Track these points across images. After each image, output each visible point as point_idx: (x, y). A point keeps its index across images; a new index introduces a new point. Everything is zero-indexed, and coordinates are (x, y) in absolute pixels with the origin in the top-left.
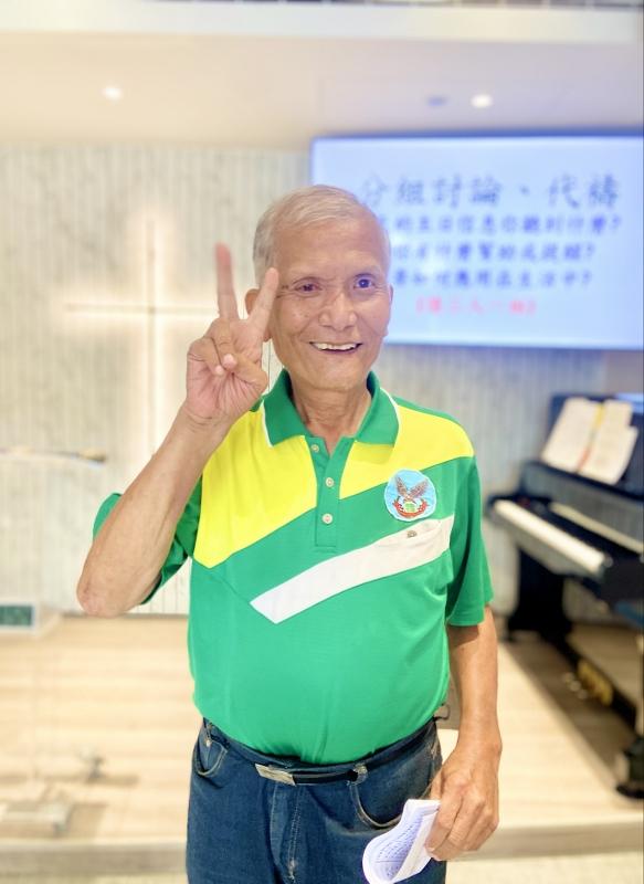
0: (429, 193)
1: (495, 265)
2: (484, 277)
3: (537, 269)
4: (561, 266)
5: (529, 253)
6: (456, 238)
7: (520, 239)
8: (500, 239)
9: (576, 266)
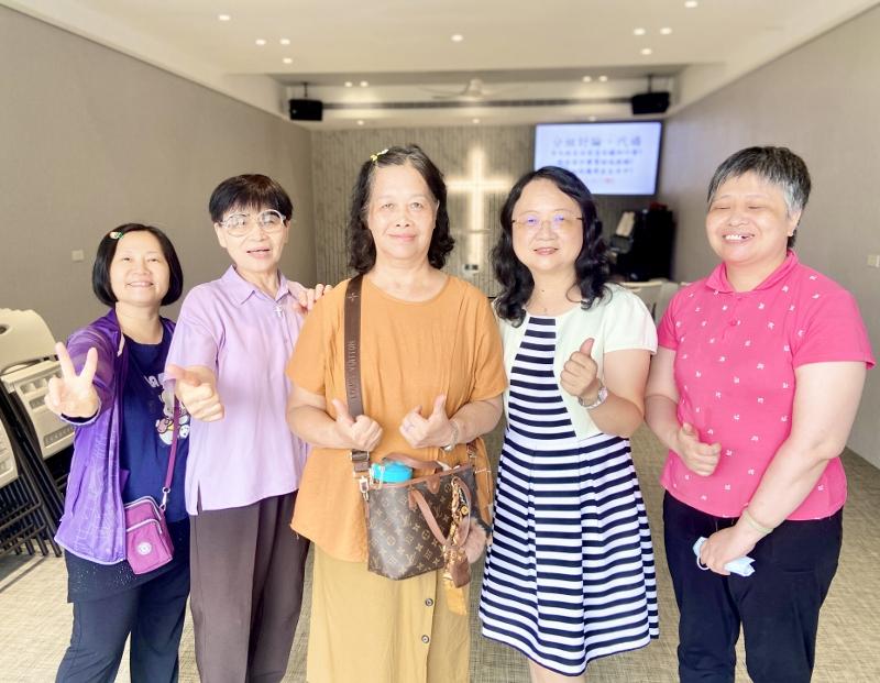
0: (577, 143)
1: (600, 167)
2: (596, 171)
3: (615, 167)
4: (623, 167)
5: (612, 162)
6: (586, 157)
7: (608, 157)
8: (602, 157)
9: (629, 166)
